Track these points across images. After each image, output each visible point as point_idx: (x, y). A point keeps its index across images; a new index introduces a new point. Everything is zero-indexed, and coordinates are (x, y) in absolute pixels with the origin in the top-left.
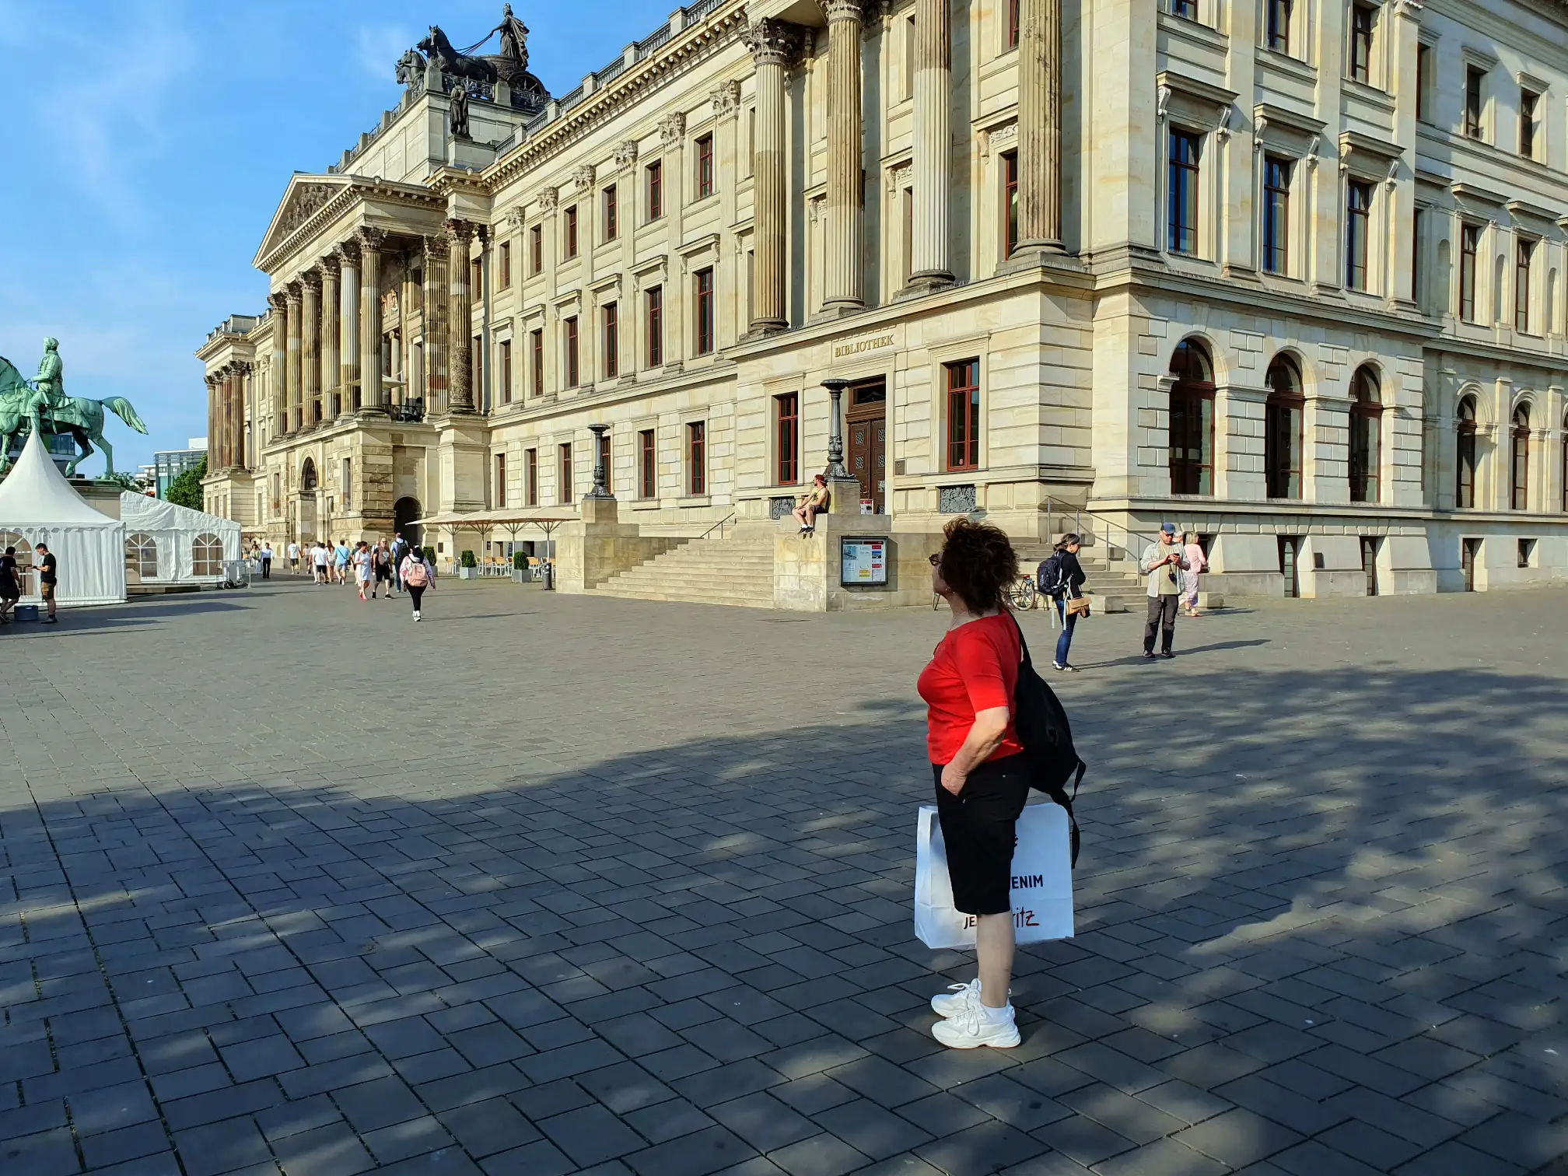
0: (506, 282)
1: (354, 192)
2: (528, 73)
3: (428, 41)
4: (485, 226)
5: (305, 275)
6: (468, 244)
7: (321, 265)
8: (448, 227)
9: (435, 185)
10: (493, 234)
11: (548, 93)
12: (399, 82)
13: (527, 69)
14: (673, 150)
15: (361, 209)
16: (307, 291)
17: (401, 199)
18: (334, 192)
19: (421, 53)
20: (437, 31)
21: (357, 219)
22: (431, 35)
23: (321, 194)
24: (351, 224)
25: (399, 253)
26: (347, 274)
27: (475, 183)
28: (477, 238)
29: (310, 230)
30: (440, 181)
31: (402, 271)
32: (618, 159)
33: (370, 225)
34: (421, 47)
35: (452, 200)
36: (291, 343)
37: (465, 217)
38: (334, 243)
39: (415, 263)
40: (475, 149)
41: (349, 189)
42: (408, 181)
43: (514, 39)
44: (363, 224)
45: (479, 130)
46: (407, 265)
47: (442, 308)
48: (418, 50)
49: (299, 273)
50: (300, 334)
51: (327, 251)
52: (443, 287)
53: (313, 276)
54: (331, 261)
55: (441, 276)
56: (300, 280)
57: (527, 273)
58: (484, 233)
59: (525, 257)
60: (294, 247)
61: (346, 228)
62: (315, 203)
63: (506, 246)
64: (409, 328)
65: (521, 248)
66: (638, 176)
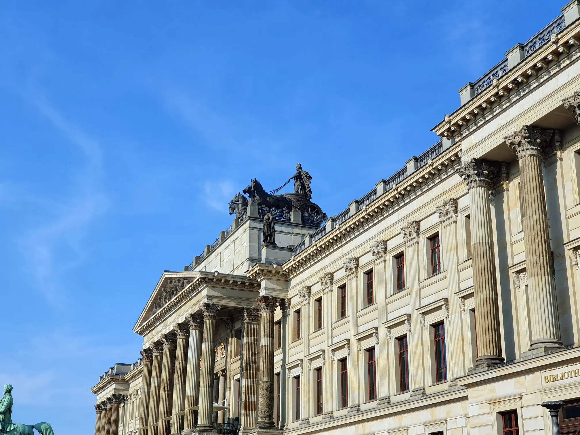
0: (298, 335)
1: (201, 282)
2: (312, 203)
3: (250, 188)
4: (285, 299)
5: (166, 336)
6: (273, 312)
7: (177, 329)
8: (260, 301)
9: (252, 275)
10: (290, 304)
11: (324, 214)
12: (231, 214)
13: (311, 200)
14: (412, 245)
15: (205, 292)
16: (166, 347)
17: (230, 285)
18: (188, 282)
19: (245, 195)
20: (256, 183)
21: (202, 299)
22: (252, 184)
23: (180, 284)
24: (198, 302)
25: (228, 319)
26: (193, 334)
27: (278, 273)
28: (279, 307)
29: (171, 307)
30: (256, 272)
31: (229, 331)
32: (374, 252)
33: (210, 302)
34: (245, 192)
35: (263, 284)
36: (154, 381)
37: (271, 294)
38: (186, 315)
39: (237, 326)
40: (278, 251)
41: (198, 280)
42: (236, 273)
43: (302, 184)
44: (206, 301)
45: (281, 240)
46: (233, 327)
47: (254, 354)
48: (243, 194)
49: (162, 334)
50: (160, 375)
51: (181, 320)
52: (256, 340)
53: (171, 337)
54: (184, 326)
55: (254, 333)
56: (163, 339)
57: (312, 330)
58: (284, 304)
59: (311, 319)
60: (160, 318)
61: (195, 304)
62: (176, 290)
63: (298, 312)
64: (232, 369)
65: (308, 313)
66: (387, 263)
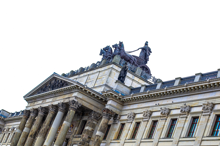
1: (76, 88)
2: (146, 66)
4: (118, 115)
5: (42, 108)
6: (109, 119)
7: (50, 107)
8: (104, 111)
9: (105, 95)
10: (119, 118)
11: (151, 75)
12: (100, 55)
14: (206, 115)
15: (75, 94)
16: (41, 114)
17: (91, 95)
21: (73, 97)
24: (69, 98)
25: (81, 113)
26: (60, 114)
27: (120, 99)
28: (113, 118)
29: (51, 94)
30: (108, 94)
31: (79, 119)
32: (182, 110)
33: (76, 100)
35: (110, 102)
36: (26, 130)
37: (112, 109)
38: (59, 102)
39: (85, 118)
40: (124, 88)
41: (74, 86)
44: (74, 99)
46: (82, 118)
47: (89, 138)
49: (40, 107)
50: (30, 127)
51: (56, 103)
52: (93, 130)
54: (56, 108)
55: (94, 126)
56: (40, 109)
57: (128, 137)
58: (116, 117)
59: (130, 131)
60: (43, 98)
61: (67, 98)
63: (123, 125)
65: (129, 128)
66: (188, 119)
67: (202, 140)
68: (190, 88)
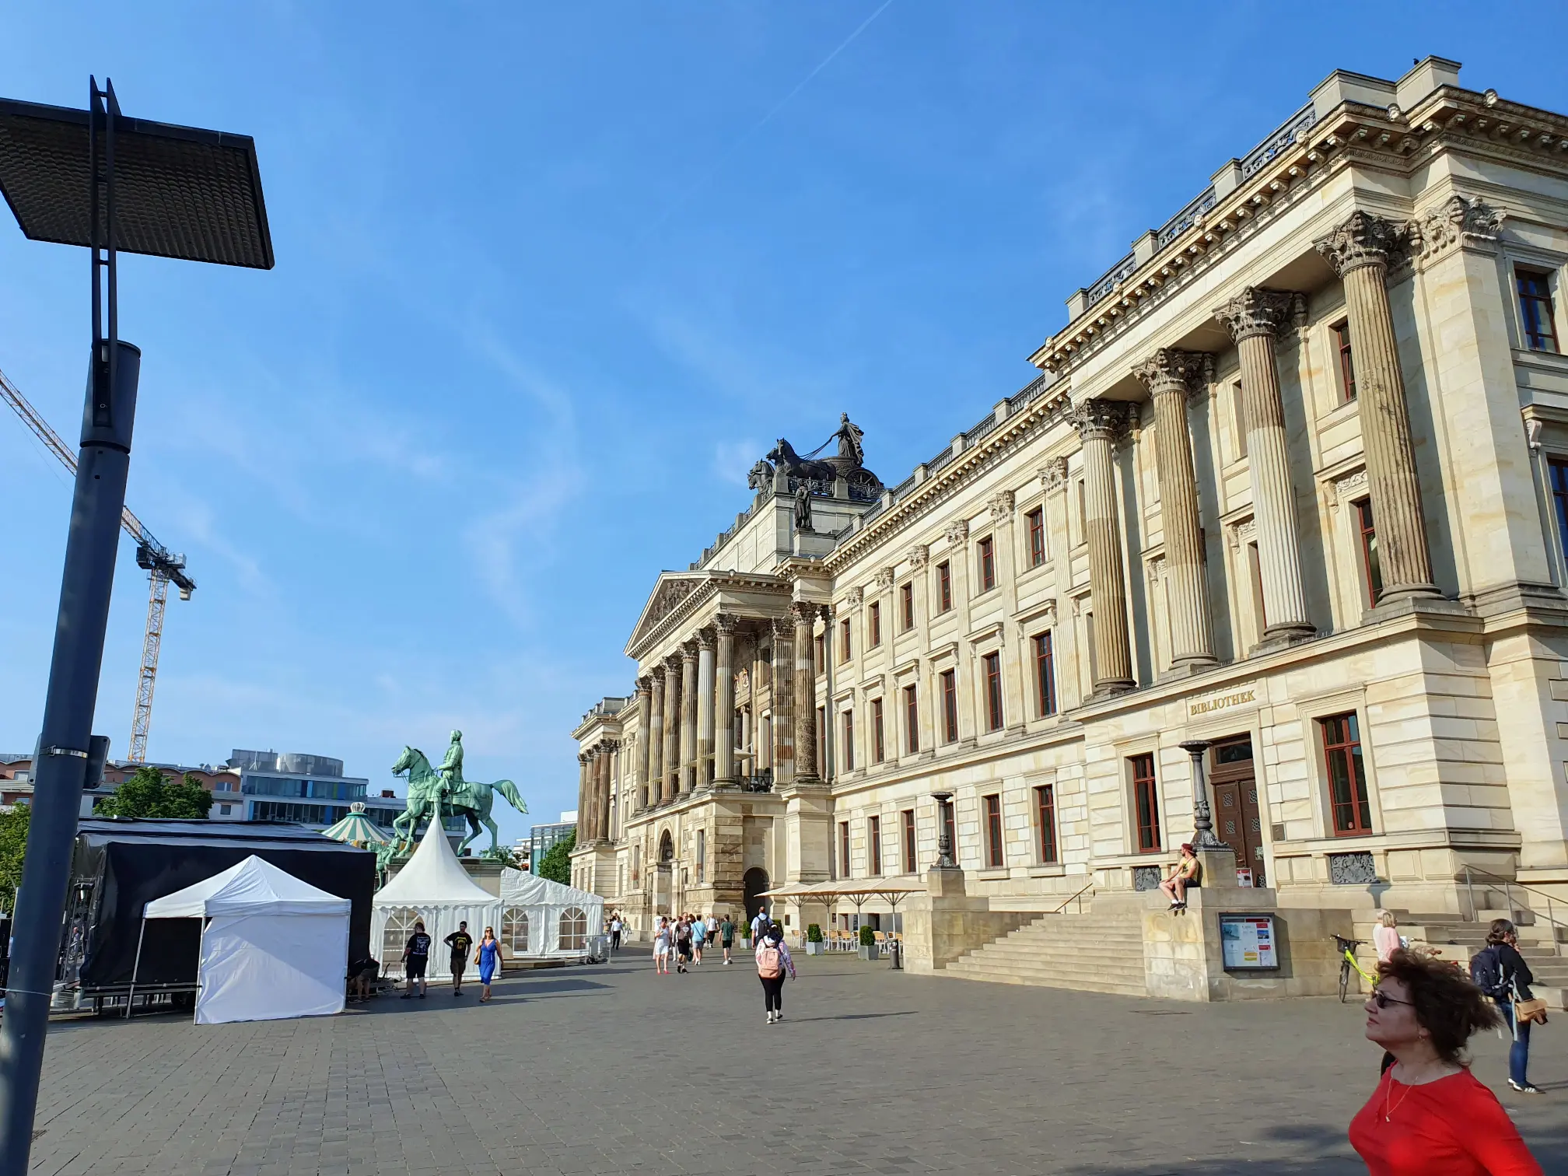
0: (847, 655)
1: (712, 585)
2: (863, 469)
3: (776, 451)
4: (827, 606)
5: (668, 659)
6: (812, 623)
7: (682, 650)
8: (794, 609)
9: (782, 573)
10: (835, 612)
11: (882, 484)
12: (751, 488)
13: (863, 466)
14: (1003, 525)
15: (718, 599)
16: (669, 674)
17: (752, 587)
18: (695, 586)
19: (769, 462)
20: (784, 443)
21: (714, 608)
22: (779, 446)
23: (684, 589)
24: (709, 613)
25: (750, 635)
26: (704, 656)
27: (818, 569)
28: (820, 617)
29: (673, 620)
30: (786, 570)
31: (752, 651)
32: (951, 537)
33: (725, 612)
34: (770, 457)
35: (797, 585)
36: (654, 723)
37: (809, 599)
38: (694, 630)
39: (764, 644)
40: (817, 539)
41: (707, 582)
42: (759, 571)
43: (850, 442)
44: (719, 612)
45: (820, 523)
46: (757, 646)
47: (788, 682)
48: (767, 460)
49: (663, 658)
50: (662, 713)
51: (687, 638)
52: (789, 663)
53: (675, 661)
54: (691, 646)
55: (788, 654)
56: (664, 664)
57: (866, 647)
58: (826, 613)
59: (864, 632)
60: (660, 636)
61: (704, 616)
62: (678, 597)
63: (847, 622)
64: (759, 702)
65: (861, 624)
66: (970, 552)
67: (1016, 587)
68: (948, 478)
